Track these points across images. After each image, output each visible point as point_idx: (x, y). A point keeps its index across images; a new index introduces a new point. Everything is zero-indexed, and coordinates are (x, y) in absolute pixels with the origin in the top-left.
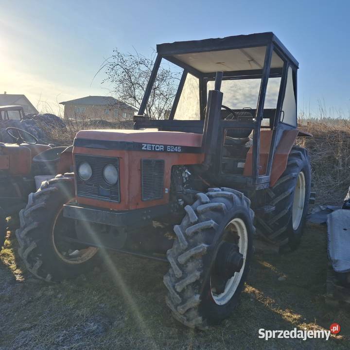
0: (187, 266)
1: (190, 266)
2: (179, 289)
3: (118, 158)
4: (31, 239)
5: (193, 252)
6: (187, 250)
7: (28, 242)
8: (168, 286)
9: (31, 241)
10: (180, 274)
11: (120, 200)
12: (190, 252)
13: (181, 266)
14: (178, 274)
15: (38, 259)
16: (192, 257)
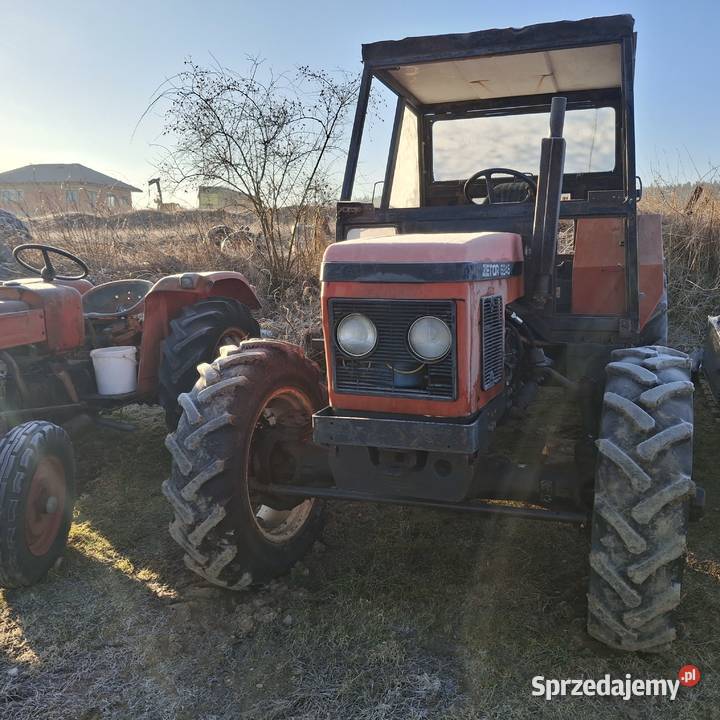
0: (654, 528)
1: (664, 526)
2: (639, 578)
3: (454, 300)
4: (210, 499)
5: (667, 494)
6: (650, 492)
7: (203, 508)
8: (608, 573)
9: (210, 505)
10: (642, 546)
11: (458, 394)
12: (661, 495)
13: (640, 528)
14: (638, 546)
15: (226, 542)
16: (666, 507)
